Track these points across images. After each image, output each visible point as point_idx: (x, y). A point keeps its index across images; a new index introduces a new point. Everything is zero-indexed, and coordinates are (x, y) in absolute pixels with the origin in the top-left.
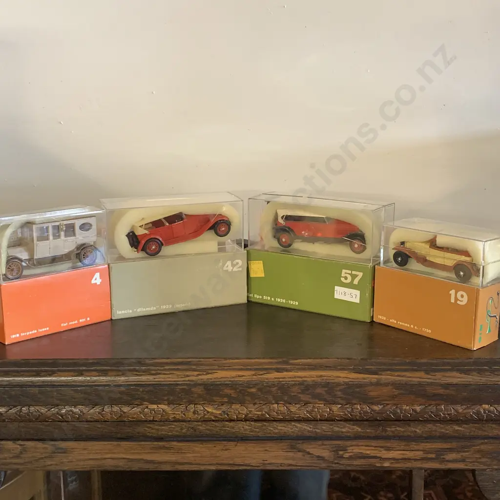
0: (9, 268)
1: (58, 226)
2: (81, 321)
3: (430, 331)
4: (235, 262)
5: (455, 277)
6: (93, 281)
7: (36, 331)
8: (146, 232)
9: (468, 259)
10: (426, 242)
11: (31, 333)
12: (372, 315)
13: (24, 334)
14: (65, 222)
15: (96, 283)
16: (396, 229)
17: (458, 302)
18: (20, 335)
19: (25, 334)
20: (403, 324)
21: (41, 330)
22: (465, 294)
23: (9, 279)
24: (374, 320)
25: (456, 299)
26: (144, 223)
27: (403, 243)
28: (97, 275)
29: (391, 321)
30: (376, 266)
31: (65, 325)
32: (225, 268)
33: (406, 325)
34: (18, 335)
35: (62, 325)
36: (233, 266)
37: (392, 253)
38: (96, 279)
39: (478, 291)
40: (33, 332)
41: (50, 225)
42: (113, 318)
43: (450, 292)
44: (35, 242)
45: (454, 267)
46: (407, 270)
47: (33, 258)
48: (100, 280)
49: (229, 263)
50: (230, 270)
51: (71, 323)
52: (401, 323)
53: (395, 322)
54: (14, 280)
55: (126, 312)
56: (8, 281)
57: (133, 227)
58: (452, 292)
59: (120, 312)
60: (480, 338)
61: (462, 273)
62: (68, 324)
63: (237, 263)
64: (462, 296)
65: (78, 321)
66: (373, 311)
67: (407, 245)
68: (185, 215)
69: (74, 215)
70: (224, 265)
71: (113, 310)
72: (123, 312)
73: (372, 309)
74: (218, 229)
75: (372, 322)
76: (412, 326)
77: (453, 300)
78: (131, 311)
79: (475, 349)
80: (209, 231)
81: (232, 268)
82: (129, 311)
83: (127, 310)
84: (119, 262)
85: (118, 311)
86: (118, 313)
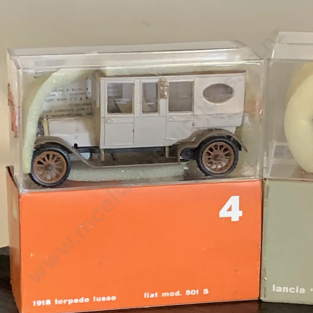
0: (39, 163)
1: (157, 85)
2: (188, 292)
6: (223, 213)
7: (87, 300)
11: (76, 301)
13: (60, 302)
14: (170, 79)
15: (230, 218)
18: (53, 302)
19: (65, 301)
21: (99, 300)
23: (39, 184)
28: (234, 201)
31: (152, 296)
34: (48, 302)
35: (146, 295)
38: (230, 209)
40: (82, 300)
41: (138, 83)
42: (262, 298)
44: (102, 115)
47: (98, 147)
48: (240, 213)
51: (164, 294)
54: (49, 189)
55: (291, 290)
56: (36, 188)
59: (279, 289)
62: (160, 295)
65: (183, 292)
69: (194, 64)
71: (262, 281)
72: (286, 289)
78: (303, 291)
82: (299, 290)
83: (296, 288)
84: (289, 179)
85: (274, 286)
86: (274, 290)
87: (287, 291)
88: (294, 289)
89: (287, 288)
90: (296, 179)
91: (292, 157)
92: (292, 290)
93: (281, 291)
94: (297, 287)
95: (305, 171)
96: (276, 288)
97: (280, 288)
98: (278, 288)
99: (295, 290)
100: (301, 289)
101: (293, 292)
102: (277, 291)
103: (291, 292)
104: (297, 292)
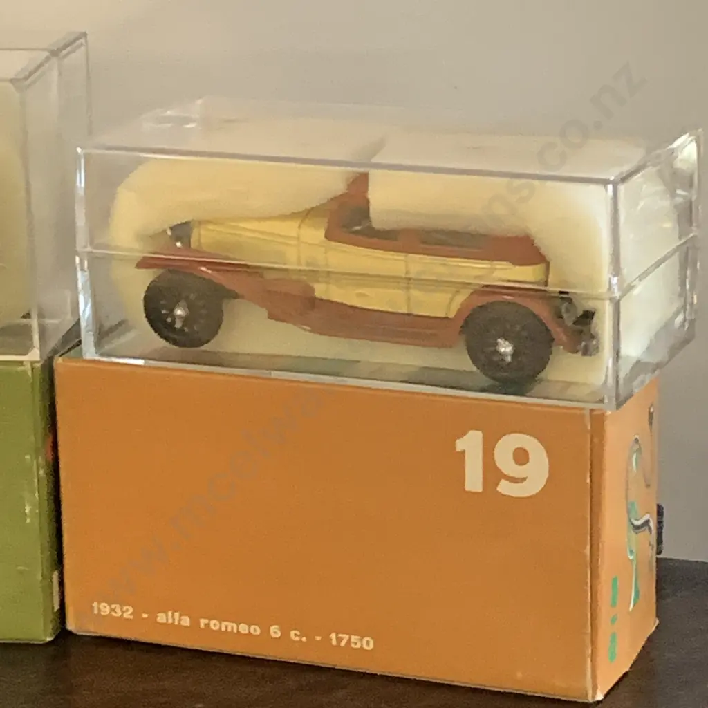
3: (368, 644)
5: (475, 369)
9: (525, 274)
10: (307, 215)
12: (57, 607)
16: (140, 161)
17: (504, 487)
20: (230, 626)
22: (530, 443)
24: (71, 626)
25: (492, 473)
27: (182, 231)
29: (161, 618)
30: (59, 361)
33: (243, 628)
37: (137, 284)
39: (598, 420)
43: (460, 445)
45: (466, 322)
46: (217, 360)
52: (214, 625)
53: (186, 621)
58: (471, 444)
60: (614, 635)
61: (506, 348)
64: (521, 456)
66: (61, 584)
67: (204, 238)
73: (55, 575)
75: (63, 635)
76: (275, 631)
77: (474, 481)
79: (600, 697)
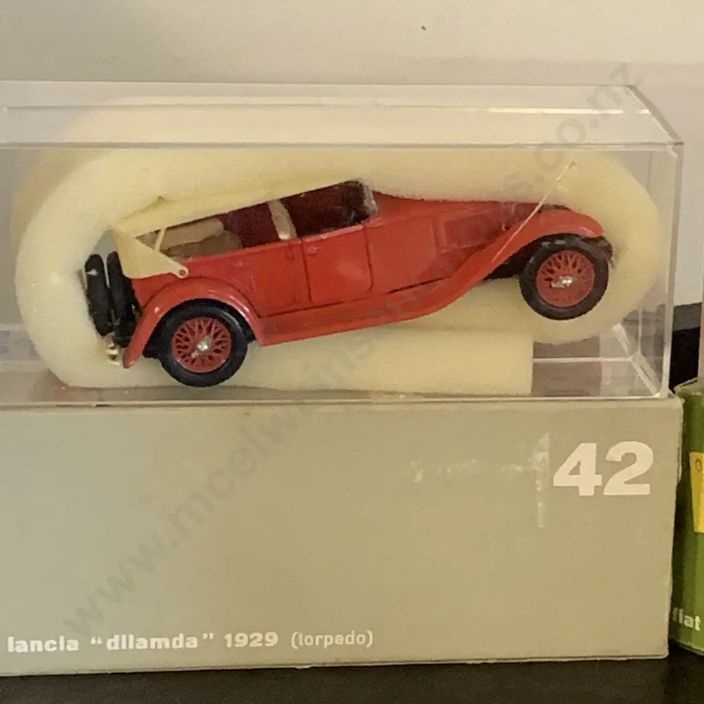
4: (616, 453)
8: (175, 267)
26: (162, 220)
32: (562, 478)
36: (606, 469)
49: (586, 453)
50: (587, 490)
57: (109, 235)
59: (22, 647)
63: (630, 459)
68: (377, 195)
70: (556, 461)
72: (36, 645)
74: (540, 277)
78: (74, 645)
80: (491, 283)
81: (598, 480)
82: (66, 644)
83: (57, 640)
84: (31, 403)
85: (11, 639)
86: (11, 649)
87: (40, 649)
88: (54, 643)
89: (39, 643)
90: (50, 403)
91: (33, 353)
92: (51, 646)
93: (25, 650)
94: (62, 638)
95: (65, 385)
96: (15, 646)
97: (24, 643)
98: (20, 644)
99: (58, 645)
100: (69, 641)
101: (54, 649)
102: (19, 650)
103: (48, 649)
104: (62, 648)
